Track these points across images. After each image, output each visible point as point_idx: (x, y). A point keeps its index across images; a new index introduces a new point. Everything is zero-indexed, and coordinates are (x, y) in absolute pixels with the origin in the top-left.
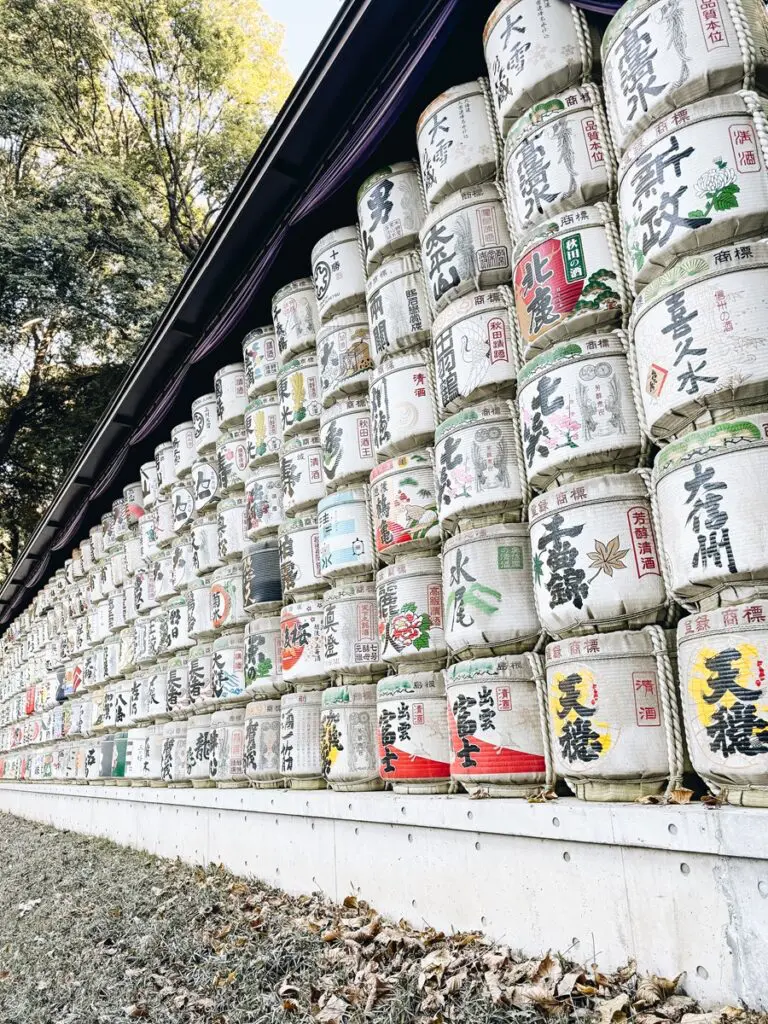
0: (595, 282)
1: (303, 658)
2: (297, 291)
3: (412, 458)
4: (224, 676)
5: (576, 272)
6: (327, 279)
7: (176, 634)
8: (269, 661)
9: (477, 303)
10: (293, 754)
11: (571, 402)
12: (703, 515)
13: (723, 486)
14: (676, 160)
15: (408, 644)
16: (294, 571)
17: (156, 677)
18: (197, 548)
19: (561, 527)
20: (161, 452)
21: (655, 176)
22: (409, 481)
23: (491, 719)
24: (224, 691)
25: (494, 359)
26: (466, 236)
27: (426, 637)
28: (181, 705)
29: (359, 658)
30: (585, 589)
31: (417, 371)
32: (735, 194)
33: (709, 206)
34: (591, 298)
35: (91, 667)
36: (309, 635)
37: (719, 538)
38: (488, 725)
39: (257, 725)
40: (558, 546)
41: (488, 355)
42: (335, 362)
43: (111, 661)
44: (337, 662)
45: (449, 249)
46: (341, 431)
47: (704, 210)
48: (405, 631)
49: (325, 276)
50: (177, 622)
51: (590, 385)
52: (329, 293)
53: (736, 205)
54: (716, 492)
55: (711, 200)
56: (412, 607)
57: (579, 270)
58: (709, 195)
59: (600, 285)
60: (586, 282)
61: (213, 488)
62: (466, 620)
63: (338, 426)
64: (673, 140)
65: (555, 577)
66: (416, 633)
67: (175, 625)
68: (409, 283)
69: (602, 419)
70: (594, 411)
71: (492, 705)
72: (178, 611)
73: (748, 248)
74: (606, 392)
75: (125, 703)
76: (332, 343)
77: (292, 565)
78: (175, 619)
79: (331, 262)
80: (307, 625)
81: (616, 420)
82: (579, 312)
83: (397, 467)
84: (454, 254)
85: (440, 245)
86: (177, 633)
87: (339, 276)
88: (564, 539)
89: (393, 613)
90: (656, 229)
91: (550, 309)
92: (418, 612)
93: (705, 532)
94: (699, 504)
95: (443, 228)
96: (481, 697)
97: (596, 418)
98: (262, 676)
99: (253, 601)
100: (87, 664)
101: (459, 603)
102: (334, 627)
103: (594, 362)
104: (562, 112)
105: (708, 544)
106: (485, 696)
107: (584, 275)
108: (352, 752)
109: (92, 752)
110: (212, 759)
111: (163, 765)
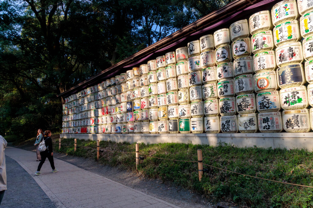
18: (241, 66)
24: (270, 107)
50: (227, 88)
72: (227, 85)
75: (185, 111)
99: (293, 82)
109: (163, 124)
110: (267, 125)
111: (226, 127)
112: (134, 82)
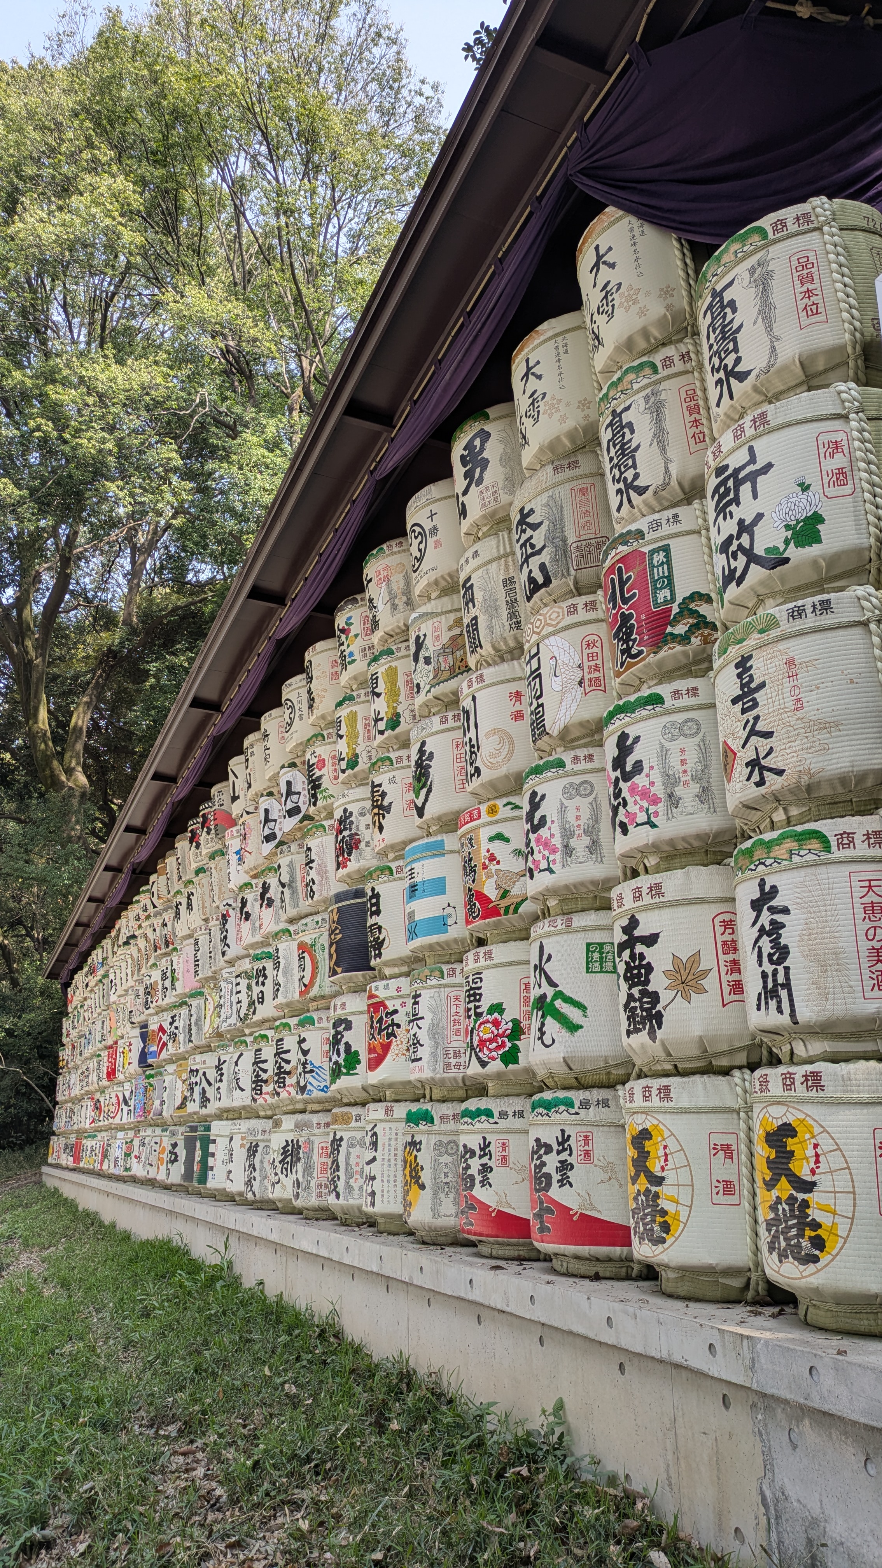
0: (686, 609)
1: (389, 1057)
2: (393, 554)
3: (505, 805)
4: (309, 1067)
5: (663, 595)
6: (422, 546)
7: (261, 1000)
8: (357, 1053)
9: (570, 613)
10: (377, 1185)
11: (652, 768)
12: (766, 944)
13: (785, 911)
14: (752, 478)
15: (493, 1059)
16: (381, 937)
17: (241, 1055)
18: (283, 885)
19: (637, 933)
20: (252, 746)
21: (732, 495)
22: (499, 837)
23: (569, 1174)
24: (309, 1087)
25: (588, 689)
26: (557, 523)
27: (515, 1050)
28: (267, 1097)
29: (448, 1066)
30: (659, 1017)
31: (513, 687)
32: (820, 527)
33: (787, 542)
34: (680, 629)
35: (176, 1028)
36: (399, 1026)
37: (781, 979)
38: (564, 1181)
39: (341, 1139)
40: (632, 956)
41: (580, 683)
42: (427, 661)
43: (196, 1024)
44: (421, 1069)
45: (539, 538)
46: (431, 753)
47: (782, 547)
48: (491, 1041)
49: (421, 543)
50: (263, 984)
51: (674, 747)
52: (425, 565)
53: (819, 541)
54: (779, 918)
55: (789, 534)
56: (497, 1008)
57: (666, 592)
58: (788, 527)
59: (694, 613)
60: (675, 610)
61: (305, 803)
62: (547, 1040)
63: (428, 748)
64: (751, 450)
65: (630, 997)
66: (503, 1045)
67: (261, 988)
68: (507, 568)
69: (687, 793)
70: (676, 782)
71: (570, 1155)
72: (264, 968)
73: (828, 601)
74: (692, 757)
75: (210, 1084)
76: (425, 635)
77: (380, 928)
78: (261, 979)
79: (427, 525)
80: (395, 1012)
81: (705, 794)
82: (666, 648)
83: (485, 818)
84: (544, 547)
85: (529, 532)
86: (263, 998)
87: (437, 544)
88: (639, 948)
89: (478, 1015)
90: (733, 564)
91: (634, 640)
92: (508, 1016)
93: (769, 968)
94: (762, 931)
95: (532, 511)
96: (559, 1144)
97: (679, 791)
98: (348, 1074)
99: (339, 970)
100: (171, 1024)
101: (540, 1013)
102: (420, 1022)
103: (680, 718)
104: (655, 377)
105: (770, 985)
106: (563, 1140)
107: (673, 599)
108: (435, 1193)
109: (175, 1146)
110: (295, 1178)
111: (246, 1177)
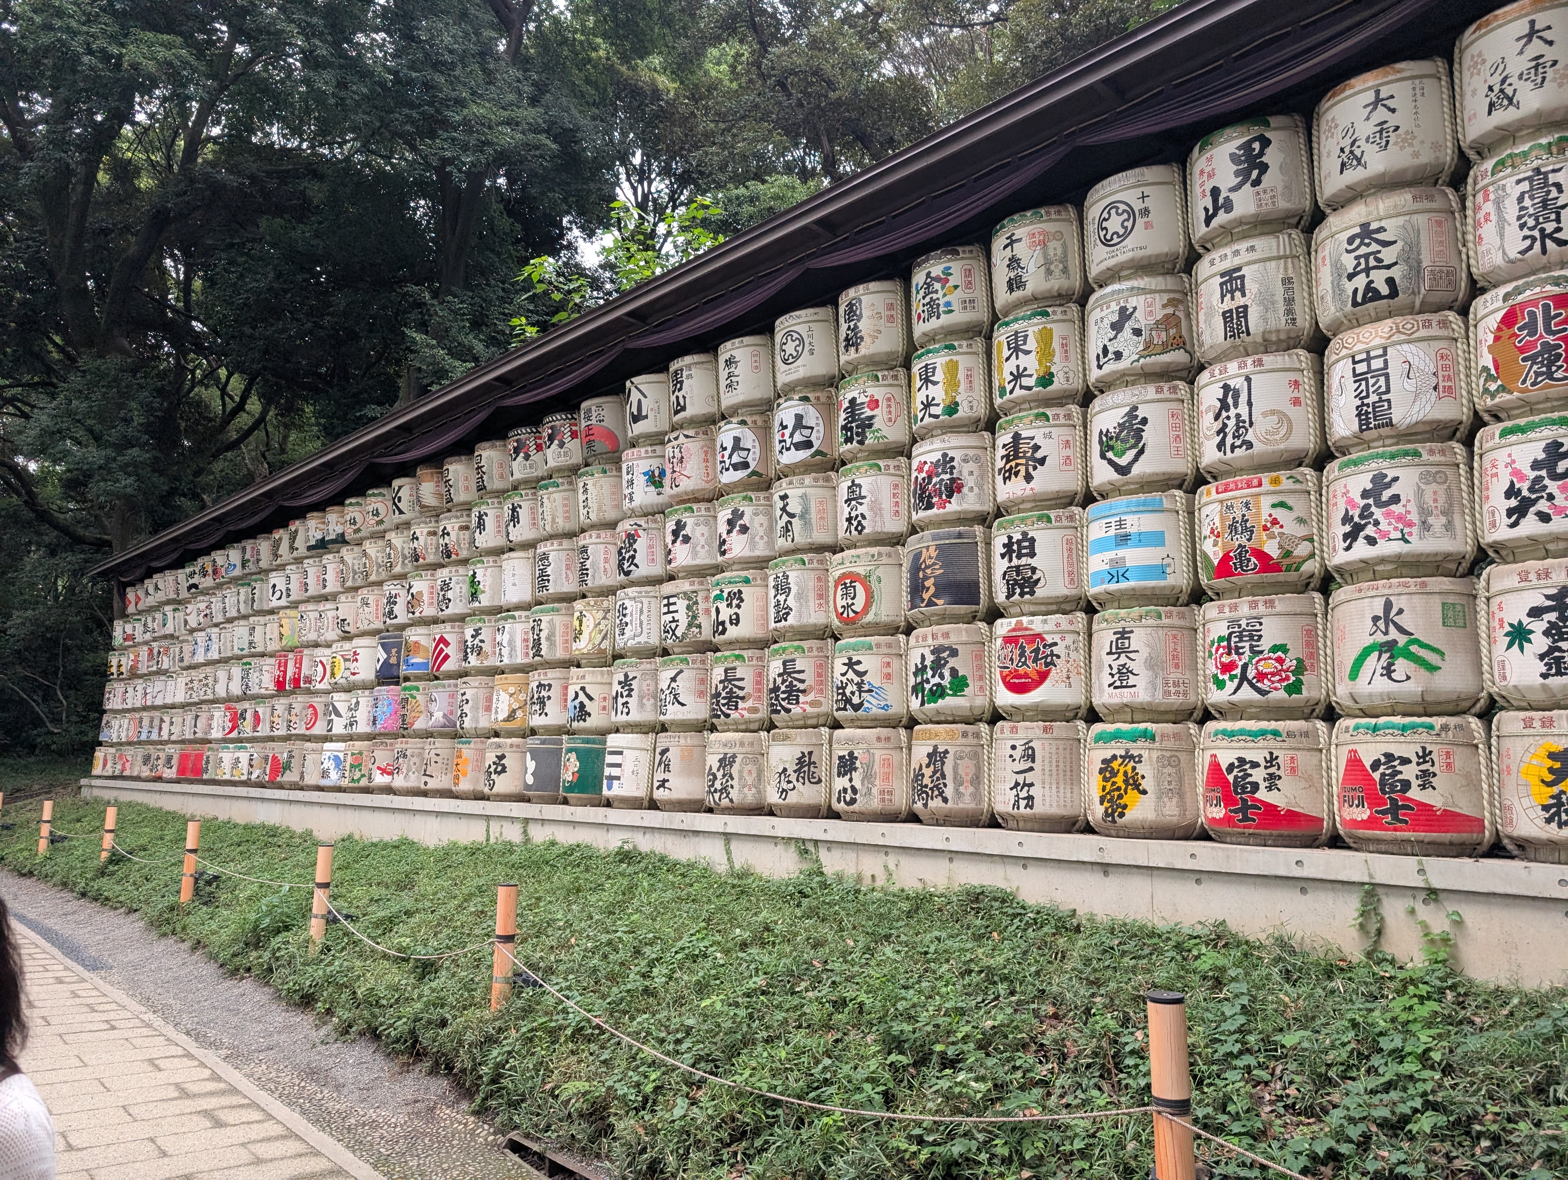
1: (1047, 685)
2: (1050, 220)
3: (1287, 478)
4: (866, 687)
7: (736, 621)
8: (964, 678)
9: (1424, 327)
10: (1037, 791)
15: (1276, 689)
16: (1035, 577)
17: (681, 671)
20: (687, 367)
22: (1282, 505)
23: (1431, 780)
24: (866, 705)
25: (1441, 395)
26: (1414, 246)
27: (1299, 683)
29: (1167, 693)
35: (482, 641)
38: (1426, 784)
40: (1562, 618)
41: (1435, 388)
43: (548, 639)
44: (1135, 695)
45: (1388, 255)
46: (1145, 420)
48: (1273, 674)
50: (738, 606)
56: (1283, 648)
61: (817, 439)
62: (1397, 676)
65: (1554, 649)
66: (1288, 678)
67: (735, 609)
68: (1286, 269)
71: (1432, 766)
72: (740, 592)
75: (591, 698)
76: (1135, 308)
77: (1034, 569)
78: (735, 602)
79: (1138, 205)
80: (1056, 644)
83: (1266, 486)
84: (1396, 263)
87: (1148, 226)
89: (1255, 652)
92: (1291, 655)
96: (1418, 757)
98: (955, 695)
99: (940, 602)
100: (474, 636)
101: (1386, 656)
106: (1424, 755)
108: (1158, 797)
109: (502, 757)
110: (848, 785)
111: (718, 785)
112: (415, 538)
